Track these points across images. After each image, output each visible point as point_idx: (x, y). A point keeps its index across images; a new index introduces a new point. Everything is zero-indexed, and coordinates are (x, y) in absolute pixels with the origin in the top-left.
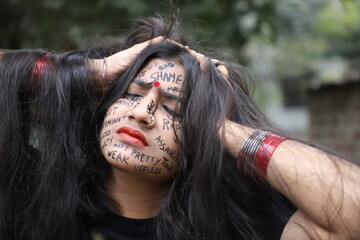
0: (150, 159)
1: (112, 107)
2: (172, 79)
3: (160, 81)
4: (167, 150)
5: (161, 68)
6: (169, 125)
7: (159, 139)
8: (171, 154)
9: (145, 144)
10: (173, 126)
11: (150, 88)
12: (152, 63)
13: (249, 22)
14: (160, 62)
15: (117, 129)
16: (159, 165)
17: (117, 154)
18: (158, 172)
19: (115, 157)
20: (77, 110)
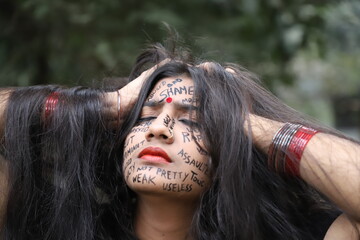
0: (177, 175)
1: (129, 137)
2: (184, 92)
3: (171, 96)
4: (193, 162)
5: (169, 85)
6: (190, 137)
7: (182, 152)
8: (198, 166)
9: (169, 160)
10: (193, 137)
11: (163, 105)
12: (160, 84)
13: (294, 36)
14: (168, 81)
15: (138, 154)
16: (189, 181)
17: (142, 176)
18: (189, 188)
19: (141, 180)
20: (92, 139)
